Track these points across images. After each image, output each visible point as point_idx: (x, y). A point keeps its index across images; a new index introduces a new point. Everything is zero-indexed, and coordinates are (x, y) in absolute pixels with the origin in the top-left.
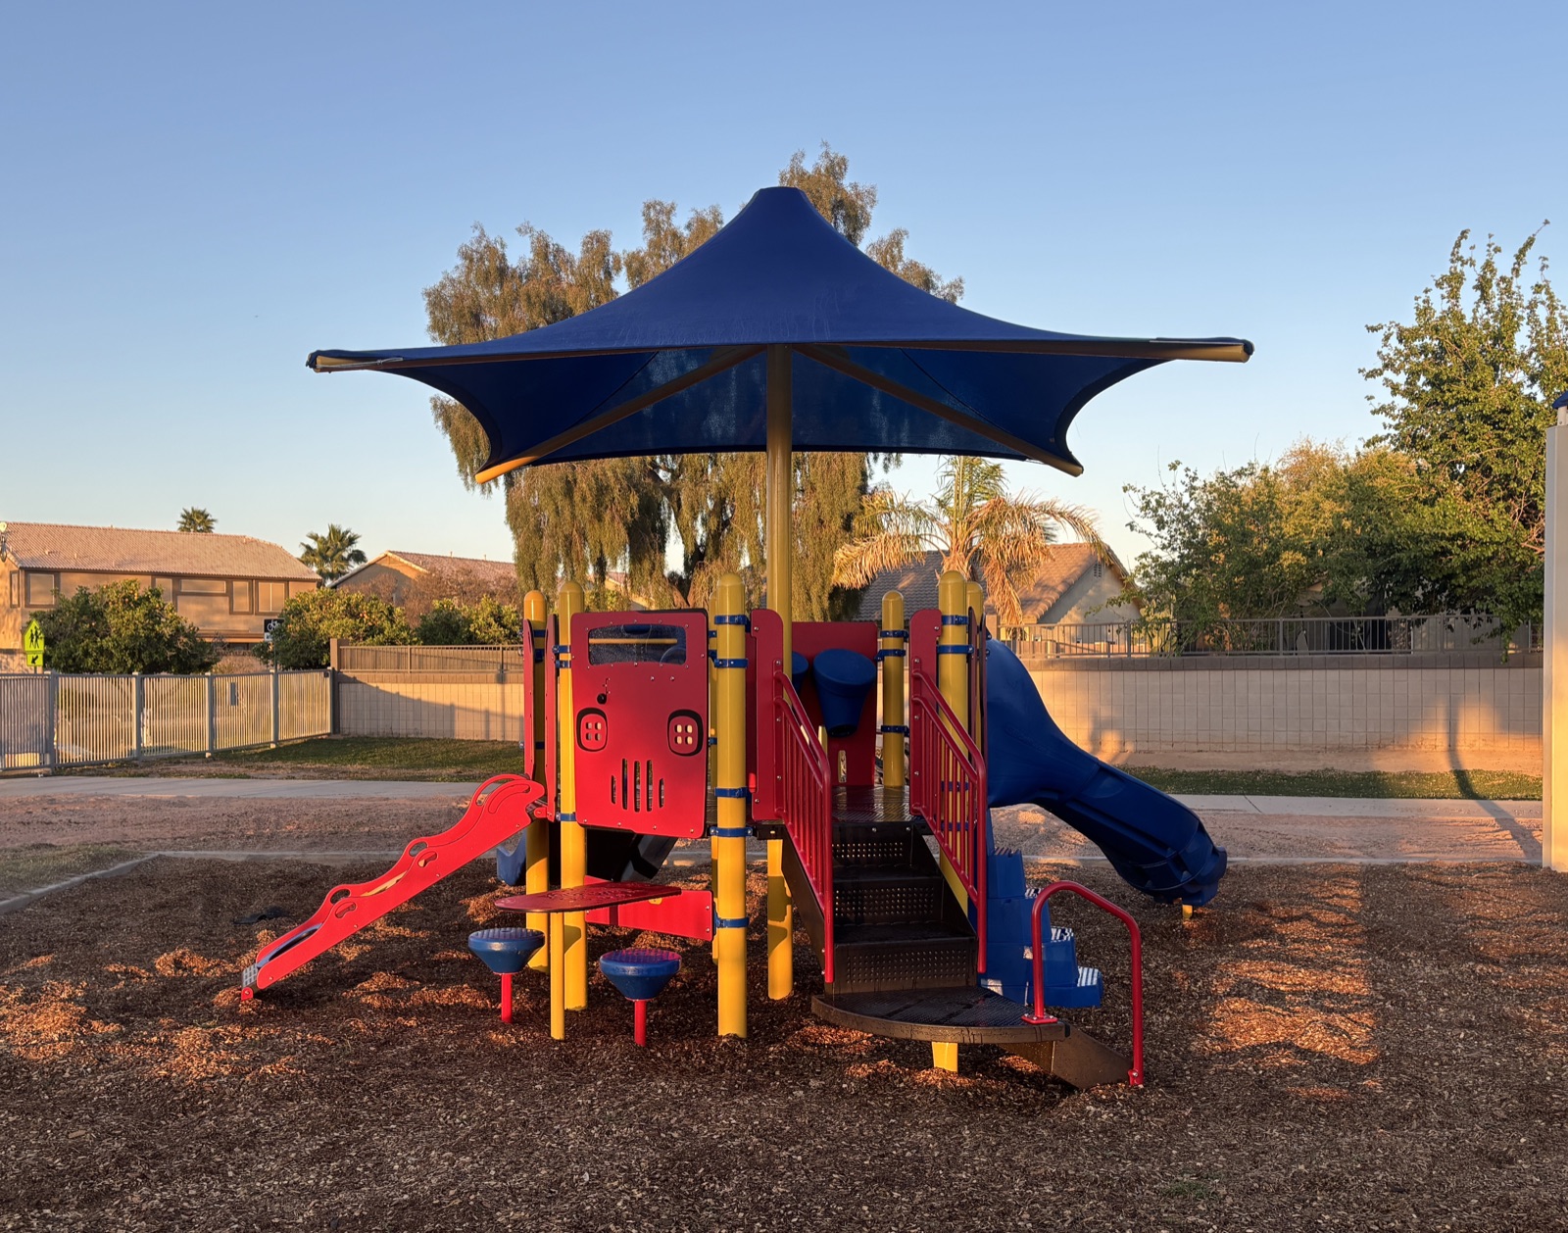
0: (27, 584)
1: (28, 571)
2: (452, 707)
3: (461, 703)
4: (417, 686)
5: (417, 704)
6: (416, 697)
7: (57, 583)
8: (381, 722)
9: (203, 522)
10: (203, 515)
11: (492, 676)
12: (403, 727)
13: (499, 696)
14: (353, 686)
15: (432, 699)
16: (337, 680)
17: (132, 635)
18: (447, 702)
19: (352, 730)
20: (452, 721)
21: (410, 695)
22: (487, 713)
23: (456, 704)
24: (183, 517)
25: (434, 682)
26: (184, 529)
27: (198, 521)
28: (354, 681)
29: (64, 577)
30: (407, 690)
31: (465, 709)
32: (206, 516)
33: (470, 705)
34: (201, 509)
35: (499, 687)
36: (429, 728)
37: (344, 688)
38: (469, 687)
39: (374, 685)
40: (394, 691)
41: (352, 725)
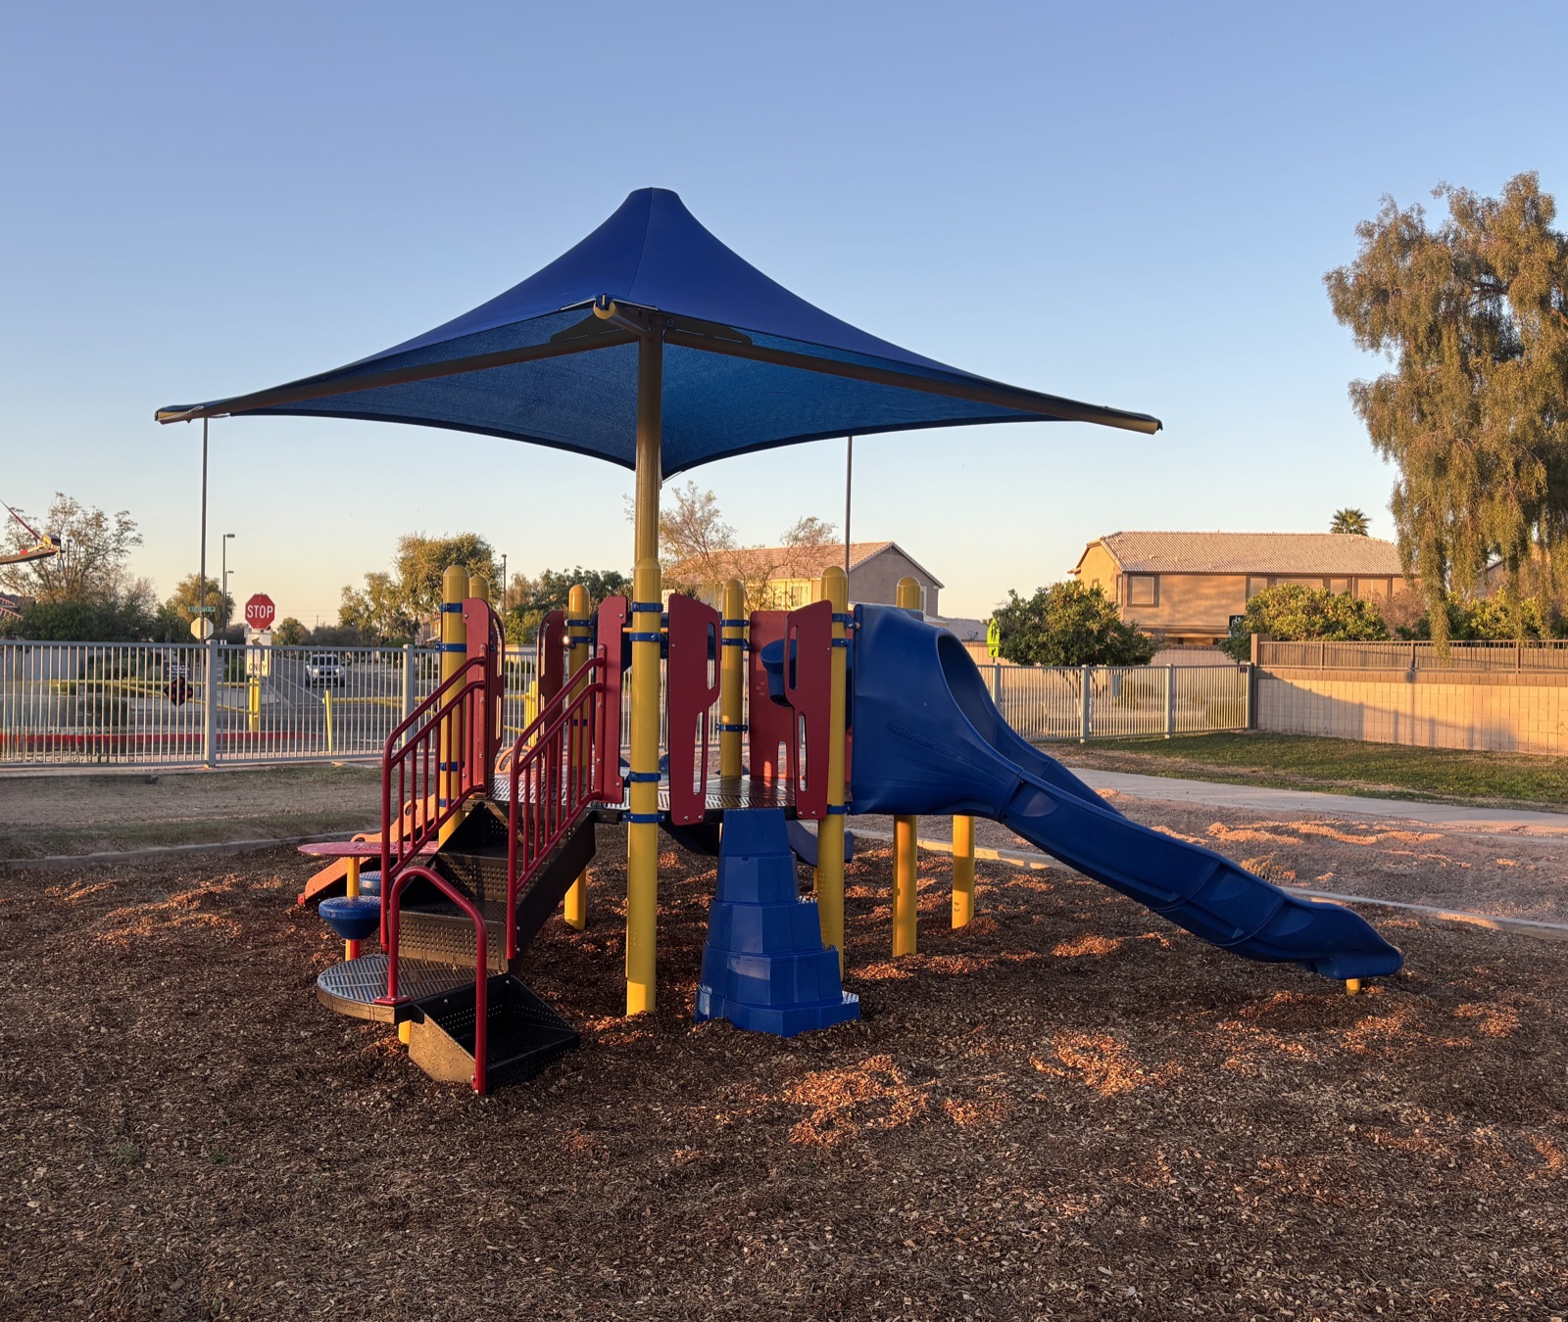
0: (1130, 586)
1: (1131, 574)
2: (1361, 706)
3: (1370, 703)
4: (1328, 683)
5: (1328, 701)
6: (1327, 694)
7: (1157, 584)
8: (1294, 719)
9: (1356, 522)
10: (1357, 515)
11: (1402, 674)
12: (1314, 725)
13: (1409, 696)
14: (1270, 681)
15: (1342, 697)
16: (1256, 676)
17: (1062, 631)
18: (1357, 701)
19: (1268, 727)
20: (1361, 721)
21: (1321, 693)
22: (1396, 713)
23: (1365, 703)
24: (1336, 518)
25: (1344, 679)
26: (1337, 530)
27: (1351, 521)
28: (1270, 676)
29: (1162, 579)
30: (1320, 687)
31: (1375, 709)
32: (1360, 516)
33: (1379, 705)
34: (1355, 509)
35: (1409, 685)
36: (1339, 727)
37: (1262, 683)
38: (1379, 685)
39: (1289, 681)
40: (1307, 688)
41: (1269, 720)
